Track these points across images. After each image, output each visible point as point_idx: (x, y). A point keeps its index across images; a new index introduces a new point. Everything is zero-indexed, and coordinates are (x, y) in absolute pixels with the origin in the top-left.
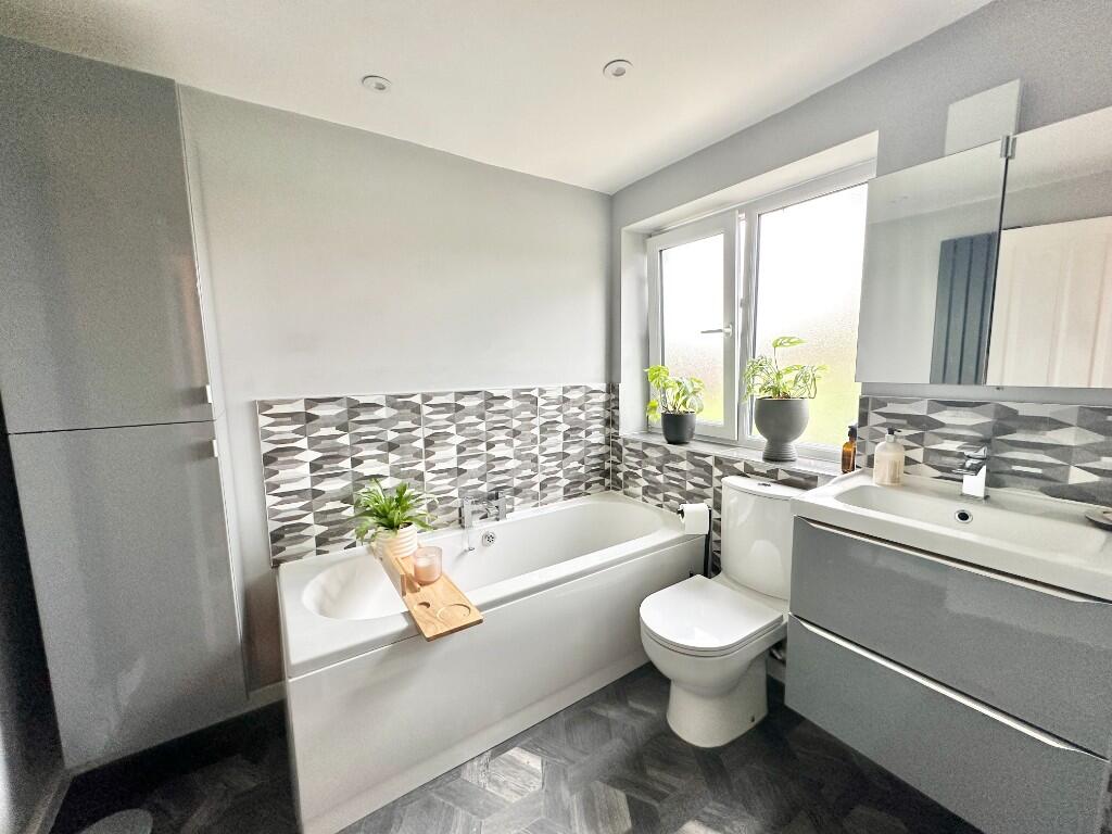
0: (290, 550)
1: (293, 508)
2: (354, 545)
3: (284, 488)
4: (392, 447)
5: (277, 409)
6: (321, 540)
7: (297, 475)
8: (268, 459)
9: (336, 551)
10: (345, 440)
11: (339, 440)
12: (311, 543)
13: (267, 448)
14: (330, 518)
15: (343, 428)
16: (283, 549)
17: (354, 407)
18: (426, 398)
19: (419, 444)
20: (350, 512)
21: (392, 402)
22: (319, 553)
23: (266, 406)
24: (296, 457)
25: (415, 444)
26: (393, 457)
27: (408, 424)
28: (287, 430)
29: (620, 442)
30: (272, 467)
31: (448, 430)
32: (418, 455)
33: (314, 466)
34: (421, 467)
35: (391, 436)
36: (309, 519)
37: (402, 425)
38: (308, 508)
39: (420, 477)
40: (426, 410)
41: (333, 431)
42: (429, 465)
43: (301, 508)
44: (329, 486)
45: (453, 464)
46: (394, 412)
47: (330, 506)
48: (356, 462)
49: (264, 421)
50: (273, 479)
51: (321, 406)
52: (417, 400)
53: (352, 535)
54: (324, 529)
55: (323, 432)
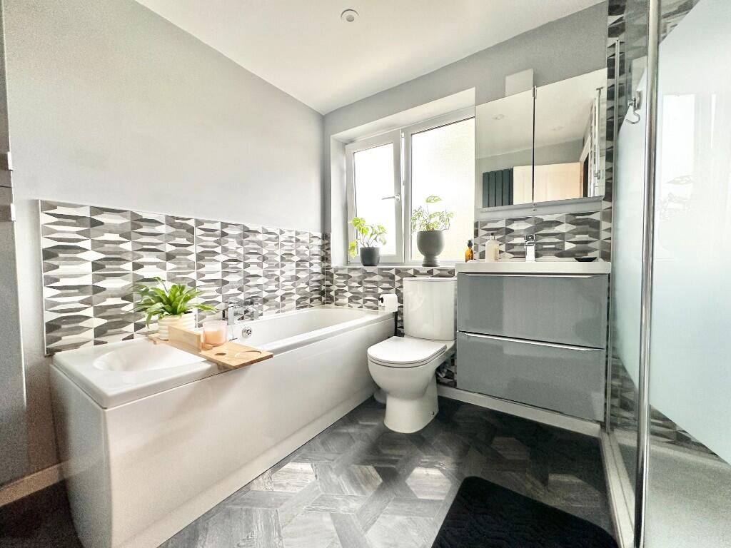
0: (67, 339)
1: (73, 301)
2: (131, 337)
3: (62, 283)
4: (170, 257)
5: (60, 211)
6: (100, 332)
7: (79, 271)
8: (49, 254)
9: (114, 341)
10: (128, 246)
11: (121, 246)
12: (90, 334)
13: (47, 243)
14: (109, 312)
15: (127, 236)
16: (59, 339)
17: (137, 221)
18: (199, 223)
19: (193, 258)
20: (130, 308)
21: (171, 221)
22: (96, 343)
23: (48, 206)
24: (79, 256)
25: (189, 257)
26: (170, 266)
27: (184, 241)
28: (70, 231)
29: (332, 271)
30: (53, 262)
31: (215, 250)
32: (190, 267)
33: (96, 266)
34: (193, 276)
35: (169, 249)
36: (89, 312)
37: (178, 241)
38: (88, 302)
39: (193, 284)
40: (198, 232)
41: (116, 237)
42: (200, 275)
43: (81, 302)
44: (108, 284)
45: (218, 276)
46: (172, 230)
47: (110, 302)
48: (137, 266)
49: (45, 219)
50: (52, 273)
51: (106, 214)
52: (192, 223)
53: (130, 328)
54: (104, 321)
55: (108, 237)
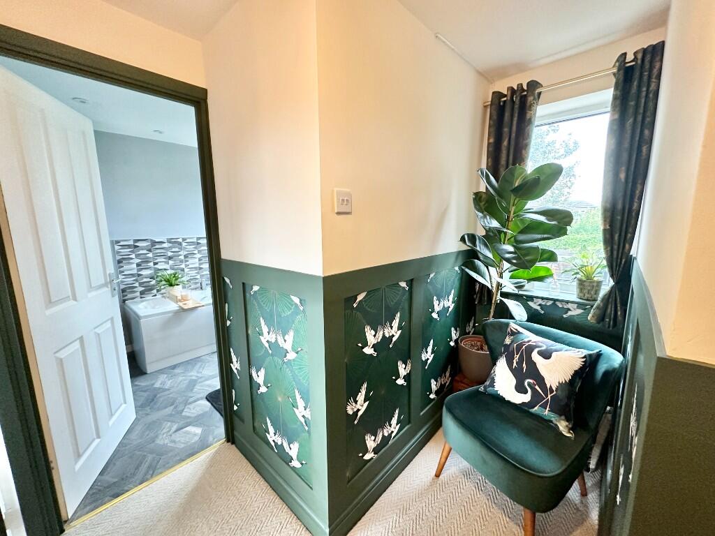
0: (130, 296)
1: (130, 280)
2: (156, 295)
3: (125, 273)
4: (170, 258)
5: (122, 243)
6: (142, 293)
7: (131, 268)
8: (119, 262)
9: (149, 297)
10: (150, 255)
11: (148, 255)
12: (138, 294)
13: (118, 258)
14: (145, 284)
15: (150, 250)
16: (126, 296)
17: (154, 243)
18: (184, 240)
19: (182, 257)
20: (153, 282)
21: (169, 241)
22: (141, 298)
23: (118, 242)
24: (131, 261)
25: (180, 257)
26: (171, 262)
27: (177, 250)
28: (126, 251)
30: (121, 265)
31: (194, 252)
32: (181, 261)
33: (138, 265)
34: (183, 266)
35: (170, 254)
36: (137, 285)
37: (174, 250)
38: (136, 280)
39: (183, 270)
40: (184, 244)
41: (145, 252)
42: (186, 266)
43: (134, 280)
44: (144, 272)
45: (197, 265)
46: (170, 245)
47: (145, 280)
48: (155, 264)
49: (117, 247)
50: (121, 269)
51: (140, 242)
52: (180, 240)
53: (155, 291)
54: (143, 289)
55: (141, 252)
